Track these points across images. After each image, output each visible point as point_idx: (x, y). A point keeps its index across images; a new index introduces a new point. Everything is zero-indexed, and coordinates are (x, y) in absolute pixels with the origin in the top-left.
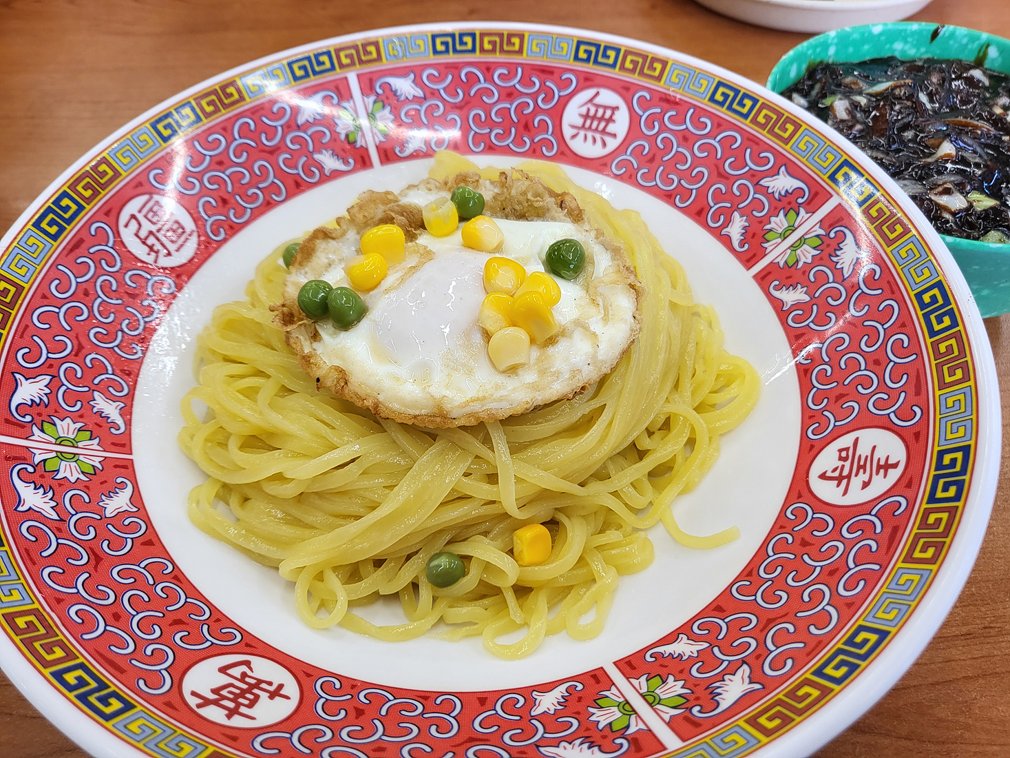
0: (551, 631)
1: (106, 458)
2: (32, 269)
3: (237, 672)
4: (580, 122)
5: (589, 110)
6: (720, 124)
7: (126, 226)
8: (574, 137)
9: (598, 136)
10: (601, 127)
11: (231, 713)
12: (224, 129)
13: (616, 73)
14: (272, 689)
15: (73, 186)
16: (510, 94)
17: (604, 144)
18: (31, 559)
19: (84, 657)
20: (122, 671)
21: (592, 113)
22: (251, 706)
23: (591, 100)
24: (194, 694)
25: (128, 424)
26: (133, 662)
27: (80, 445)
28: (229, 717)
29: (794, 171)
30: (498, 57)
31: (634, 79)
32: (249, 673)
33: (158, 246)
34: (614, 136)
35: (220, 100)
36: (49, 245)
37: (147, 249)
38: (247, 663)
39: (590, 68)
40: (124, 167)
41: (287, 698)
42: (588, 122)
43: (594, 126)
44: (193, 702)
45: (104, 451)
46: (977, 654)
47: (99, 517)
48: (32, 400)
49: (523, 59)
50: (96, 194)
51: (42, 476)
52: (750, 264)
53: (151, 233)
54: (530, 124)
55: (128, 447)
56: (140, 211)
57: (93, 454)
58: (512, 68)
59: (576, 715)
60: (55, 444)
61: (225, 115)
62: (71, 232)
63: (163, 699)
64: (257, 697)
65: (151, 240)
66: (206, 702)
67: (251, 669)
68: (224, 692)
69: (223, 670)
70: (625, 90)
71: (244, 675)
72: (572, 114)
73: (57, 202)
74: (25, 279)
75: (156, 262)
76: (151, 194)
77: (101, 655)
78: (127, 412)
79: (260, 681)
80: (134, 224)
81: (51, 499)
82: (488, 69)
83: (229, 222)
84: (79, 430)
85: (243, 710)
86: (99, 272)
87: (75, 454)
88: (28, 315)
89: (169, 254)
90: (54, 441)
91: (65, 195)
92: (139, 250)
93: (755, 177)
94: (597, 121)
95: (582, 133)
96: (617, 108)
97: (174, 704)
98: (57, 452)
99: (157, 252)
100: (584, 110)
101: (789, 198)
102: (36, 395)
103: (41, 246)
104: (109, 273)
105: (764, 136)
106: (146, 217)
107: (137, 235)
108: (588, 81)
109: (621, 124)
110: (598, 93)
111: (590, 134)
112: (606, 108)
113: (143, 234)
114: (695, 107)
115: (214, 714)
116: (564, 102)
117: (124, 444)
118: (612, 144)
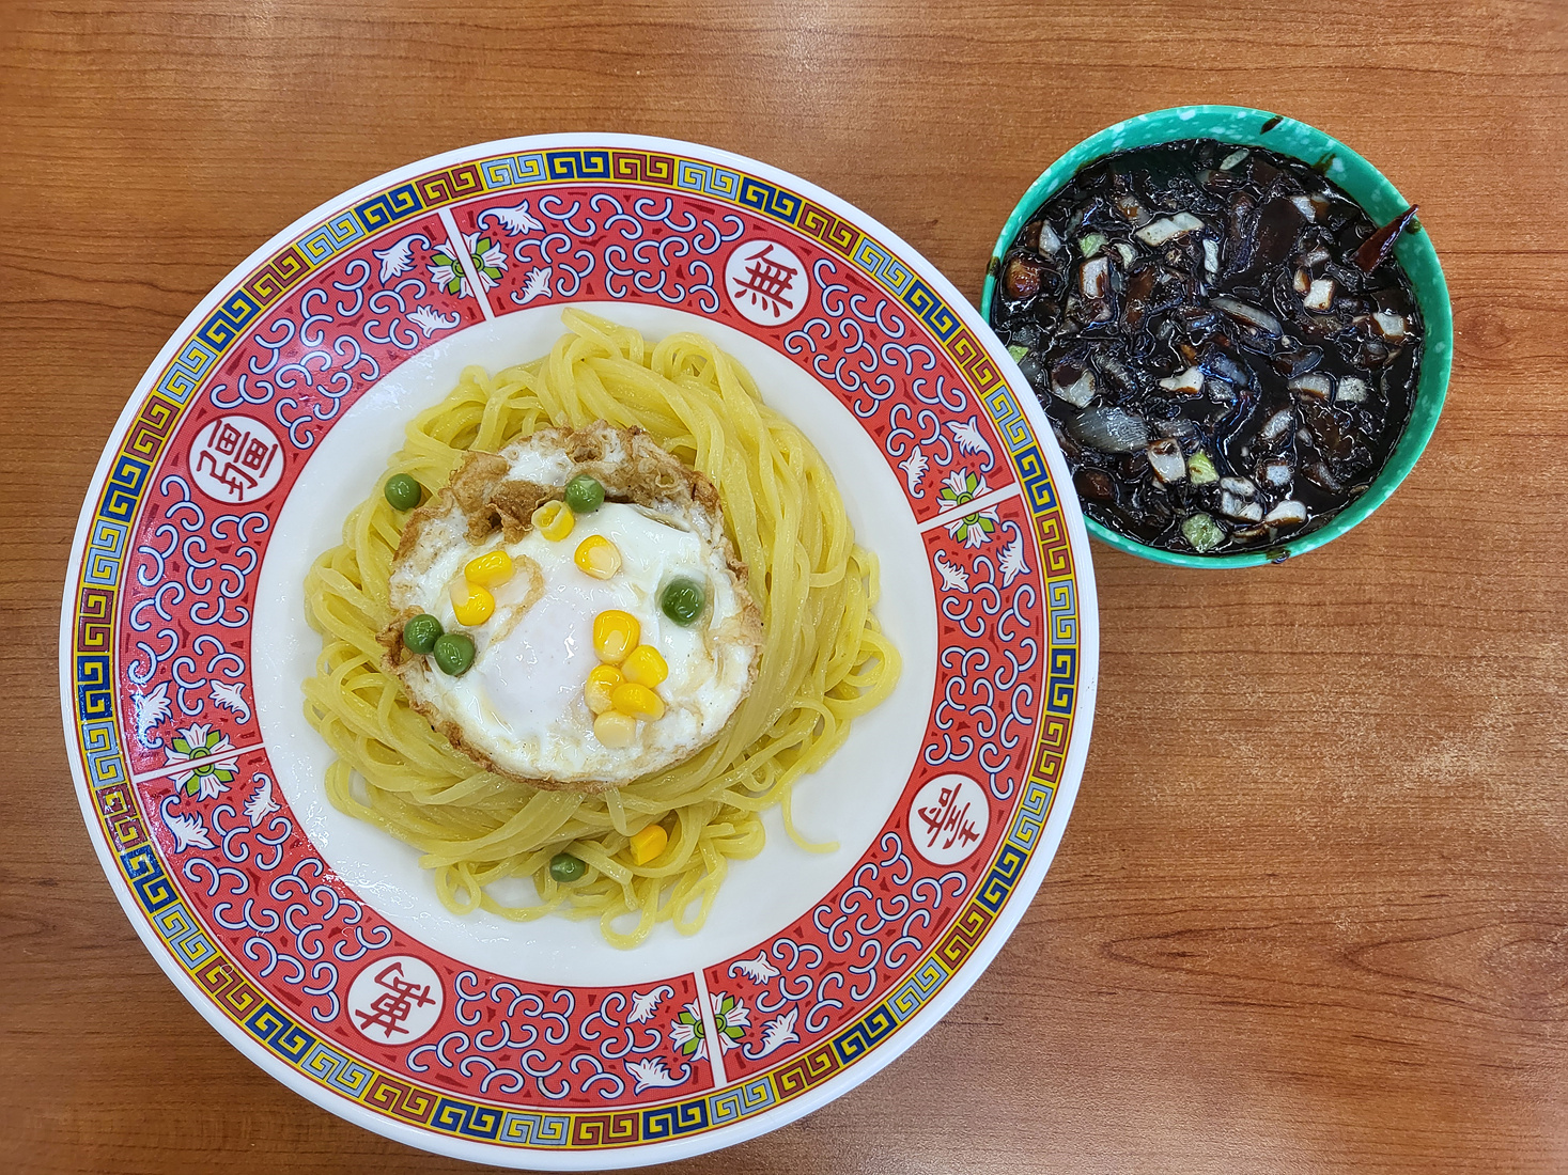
0: (660, 921)
1: (239, 756)
2: (115, 566)
3: (389, 979)
4: (747, 278)
5: (759, 265)
6: (913, 334)
7: (199, 469)
8: (739, 295)
9: (769, 300)
10: (773, 291)
11: (390, 1028)
12: (290, 310)
13: (793, 228)
14: (419, 993)
15: (130, 448)
16: (658, 231)
17: (777, 313)
18: (202, 903)
19: (268, 998)
20: (298, 1003)
21: (763, 270)
22: (403, 1018)
23: (761, 255)
24: (358, 1013)
25: (252, 707)
26: (306, 989)
27: (213, 751)
28: (388, 1034)
29: (984, 430)
30: (639, 184)
31: (816, 241)
32: (401, 978)
33: (240, 479)
34: (790, 305)
35: (278, 278)
36: (123, 529)
37: (228, 487)
38: (397, 966)
39: (760, 214)
40: (179, 399)
41: (433, 1002)
42: (758, 280)
43: (765, 287)
44: (358, 1022)
45: (236, 748)
46: (1068, 900)
47: (246, 830)
48: (156, 719)
49: (673, 189)
50: (156, 444)
51: (188, 804)
52: (920, 517)
53: (228, 466)
54: (685, 271)
55: (257, 734)
56: (210, 445)
57: (226, 756)
58: (659, 200)
59: (662, 1028)
60: (190, 760)
61: (287, 293)
62: (142, 501)
63: (335, 1026)
64: (409, 1005)
65: (231, 474)
66: (370, 1020)
67: (401, 973)
68: (382, 1006)
69: (379, 979)
70: (805, 253)
71: (396, 980)
72: (739, 266)
73: (118, 474)
74: (112, 581)
75: (241, 499)
76: (218, 419)
77: (280, 990)
78: (248, 694)
79: (410, 986)
80: (207, 462)
81: (202, 827)
82: (628, 197)
83: (316, 422)
84: (208, 734)
85: (398, 1023)
86: (184, 535)
87: (210, 764)
88: (126, 620)
89: (254, 483)
90: (187, 757)
91: (124, 461)
92: (220, 492)
93: (945, 416)
94: (768, 282)
95: (750, 292)
96: (795, 272)
97: (344, 1031)
98: (193, 769)
99: (240, 487)
100: (752, 265)
101: (973, 459)
102: (158, 711)
103: (116, 534)
104: (194, 534)
105: (959, 368)
106: (218, 448)
107: (213, 474)
108: (757, 230)
109: (798, 292)
110: (770, 248)
111: (759, 296)
112: (780, 267)
113: (219, 471)
114: (888, 300)
115: (375, 1033)
116: (728, 250)
117: (252, 733)
118: (787, 315)
